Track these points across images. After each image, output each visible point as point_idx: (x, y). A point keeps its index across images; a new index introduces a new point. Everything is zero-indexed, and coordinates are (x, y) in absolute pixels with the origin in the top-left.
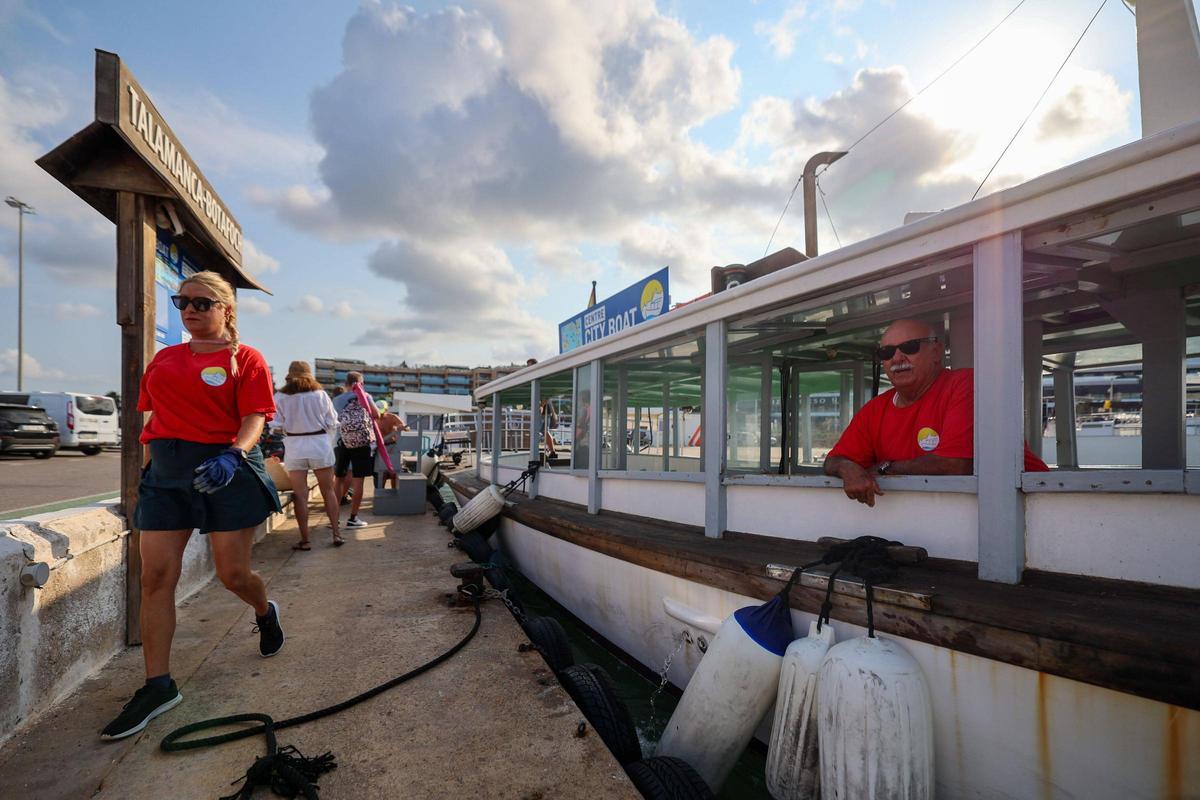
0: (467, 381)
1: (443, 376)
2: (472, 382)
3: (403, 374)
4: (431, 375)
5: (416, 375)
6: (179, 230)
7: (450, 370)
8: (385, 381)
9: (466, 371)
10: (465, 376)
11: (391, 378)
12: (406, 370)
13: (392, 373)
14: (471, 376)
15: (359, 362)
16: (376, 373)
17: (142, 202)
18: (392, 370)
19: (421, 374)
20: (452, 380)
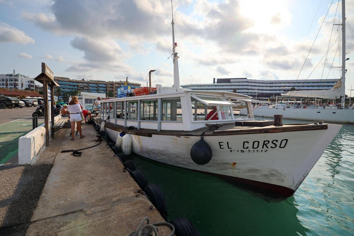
0: (105, 86)
1: (97, 84)
2: (107, 86)
3: (83, 83)
4: (93, 83)
5: (88, 83)
6: (51, 84)
7: (100, 82)
8: (77, 85)
9: (105, 83)
10: (105, 84)
11: (79, 84)
12: (84, 82)
13: (79, 82)
14: (107, 84)
15: (67, 78)
16: (73, 82)
17: (47, 82)
18: (79, 81)
19: (90, 83)
20: (100, 85)
